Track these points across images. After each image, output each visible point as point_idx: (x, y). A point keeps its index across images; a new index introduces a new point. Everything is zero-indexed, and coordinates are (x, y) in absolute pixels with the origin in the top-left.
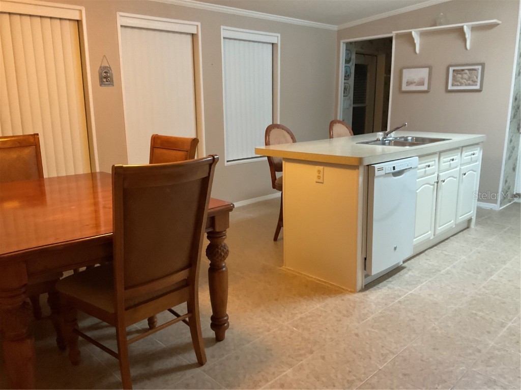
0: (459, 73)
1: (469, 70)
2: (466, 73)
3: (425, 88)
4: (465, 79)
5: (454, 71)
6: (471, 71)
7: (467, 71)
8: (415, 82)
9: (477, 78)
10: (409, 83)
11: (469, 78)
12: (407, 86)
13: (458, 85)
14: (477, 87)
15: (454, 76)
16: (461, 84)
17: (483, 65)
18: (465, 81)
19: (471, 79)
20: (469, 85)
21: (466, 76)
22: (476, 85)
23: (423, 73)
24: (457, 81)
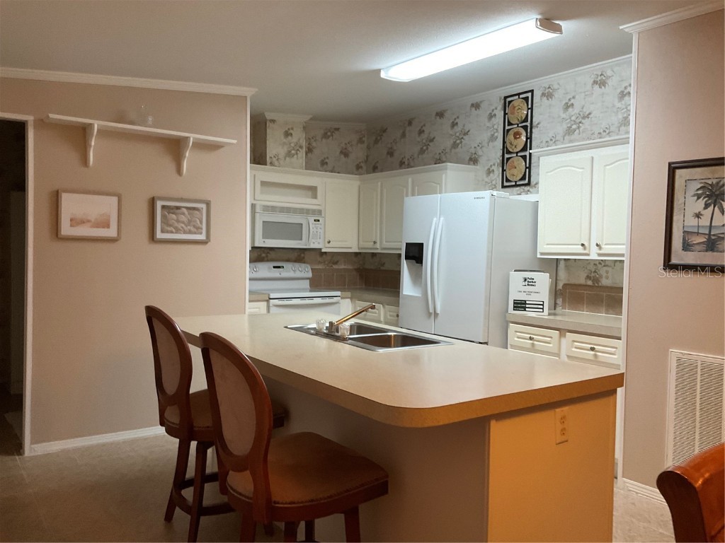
0: (172, 211)
1: (187, 208)
2: (184, 214)
3: (112, 232)
4: (183, 222)
5: (163, 207)
6: (191, 211)
7: (184, 210)
8: (89, 221)
9: (201, 222)
10: (74, 222)
11: (190, 222)
12: (71, 226)
13: (172, 232)
14: (202, 237)
15: (163, 216)
16: (178, 231)
17: (208, 204)
18: (183, 225)
19: (192, 223)
20: (190, 232)
21: (183, 218)
22: (201, 233)
23: (107, 206)
24: (170, 226)
